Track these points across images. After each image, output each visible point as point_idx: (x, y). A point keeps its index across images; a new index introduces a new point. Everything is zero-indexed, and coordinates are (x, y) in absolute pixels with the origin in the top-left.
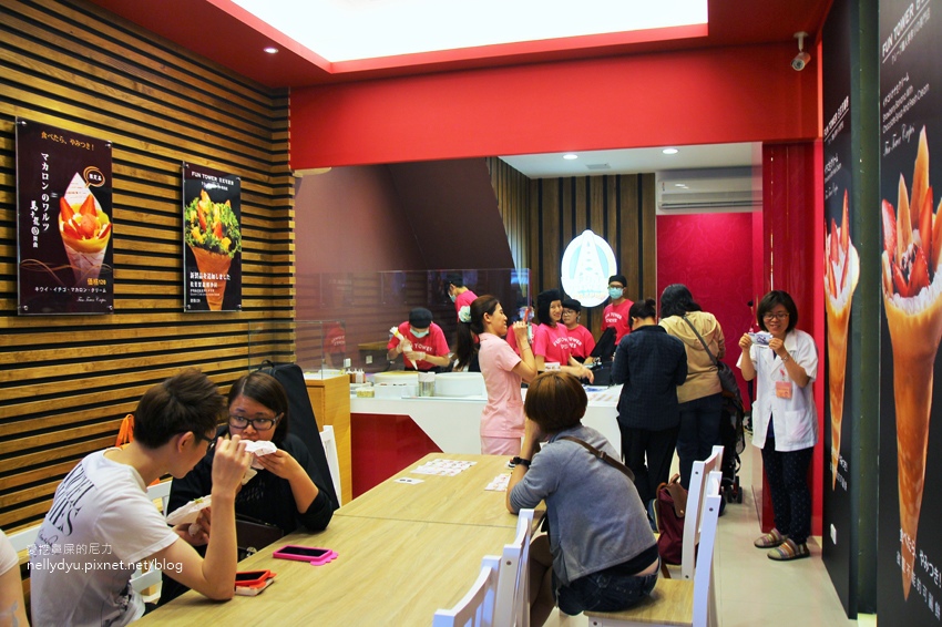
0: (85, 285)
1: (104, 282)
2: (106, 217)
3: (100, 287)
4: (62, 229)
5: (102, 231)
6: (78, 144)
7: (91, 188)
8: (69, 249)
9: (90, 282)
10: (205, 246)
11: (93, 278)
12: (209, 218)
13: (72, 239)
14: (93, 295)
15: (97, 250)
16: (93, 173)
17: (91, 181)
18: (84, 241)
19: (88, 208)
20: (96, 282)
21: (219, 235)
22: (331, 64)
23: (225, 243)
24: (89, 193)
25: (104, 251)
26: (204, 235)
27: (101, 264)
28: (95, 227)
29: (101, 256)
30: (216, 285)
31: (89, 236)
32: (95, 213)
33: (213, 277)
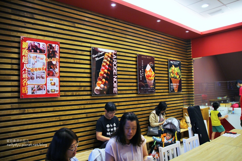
0: (150, 87)
1: (154, 86)
2: (154, 72)
3: (153, 87)
4: (146, 76)
5: (153, 76)
6: (148, 58)
7: (151, 67)
8: (147, 80)
9: (151, 87)
10: (174, 78)
11: (151, 86)
12: (174, 71)
13: (147, 78)
14: (152, 89)
15: (152, 80)
16: (151, 63)
17: (151, 65)
18: (150, 78)
19: (150, 71)
20: (152, 86)
21: (177, 75)
22: (201, 32)
23: (178, 77)
24: (151, 68)
25: (153, 80)
26: (173, 75)
27: (153, 82)
28: (152, 75)
29: (153, 81)
30: (176, 86)
31: (151, 77)
32: (152, 72)
33: (176, 84)
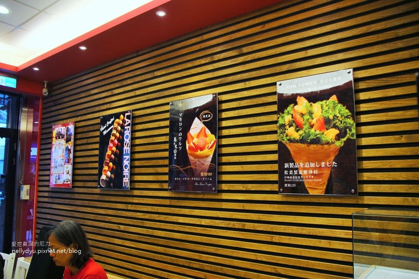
0: (199, 176)
1: (211, 174)
2: (213, 136)
3: (208, 177)
4: (187, 148)
5: (210, 145)
7: (204, 123)
8: (191, 158)
9: (202, 174)
10: (302, 141)
11: (204, 172)
12: (307, 117)
13: (192, 152)
14: (204, 182)
15: (207, 156)
16: (205, 114)
17: (203, 119)
18: (199, 152)
19: (202, 134)
20: (206, 174)
21: (321, 129)
23: (330, 134)
24: (203, 125)
25: (211, 156)
26: (301, 132)
27: (209, 163)
28: (206, 143)
29: (210, 159)
30: (316, 172)
31: (202, 149)
32: (206, 136)
33: (312, 165)
